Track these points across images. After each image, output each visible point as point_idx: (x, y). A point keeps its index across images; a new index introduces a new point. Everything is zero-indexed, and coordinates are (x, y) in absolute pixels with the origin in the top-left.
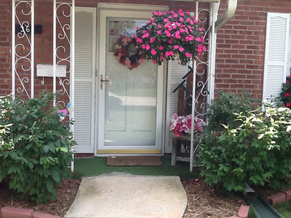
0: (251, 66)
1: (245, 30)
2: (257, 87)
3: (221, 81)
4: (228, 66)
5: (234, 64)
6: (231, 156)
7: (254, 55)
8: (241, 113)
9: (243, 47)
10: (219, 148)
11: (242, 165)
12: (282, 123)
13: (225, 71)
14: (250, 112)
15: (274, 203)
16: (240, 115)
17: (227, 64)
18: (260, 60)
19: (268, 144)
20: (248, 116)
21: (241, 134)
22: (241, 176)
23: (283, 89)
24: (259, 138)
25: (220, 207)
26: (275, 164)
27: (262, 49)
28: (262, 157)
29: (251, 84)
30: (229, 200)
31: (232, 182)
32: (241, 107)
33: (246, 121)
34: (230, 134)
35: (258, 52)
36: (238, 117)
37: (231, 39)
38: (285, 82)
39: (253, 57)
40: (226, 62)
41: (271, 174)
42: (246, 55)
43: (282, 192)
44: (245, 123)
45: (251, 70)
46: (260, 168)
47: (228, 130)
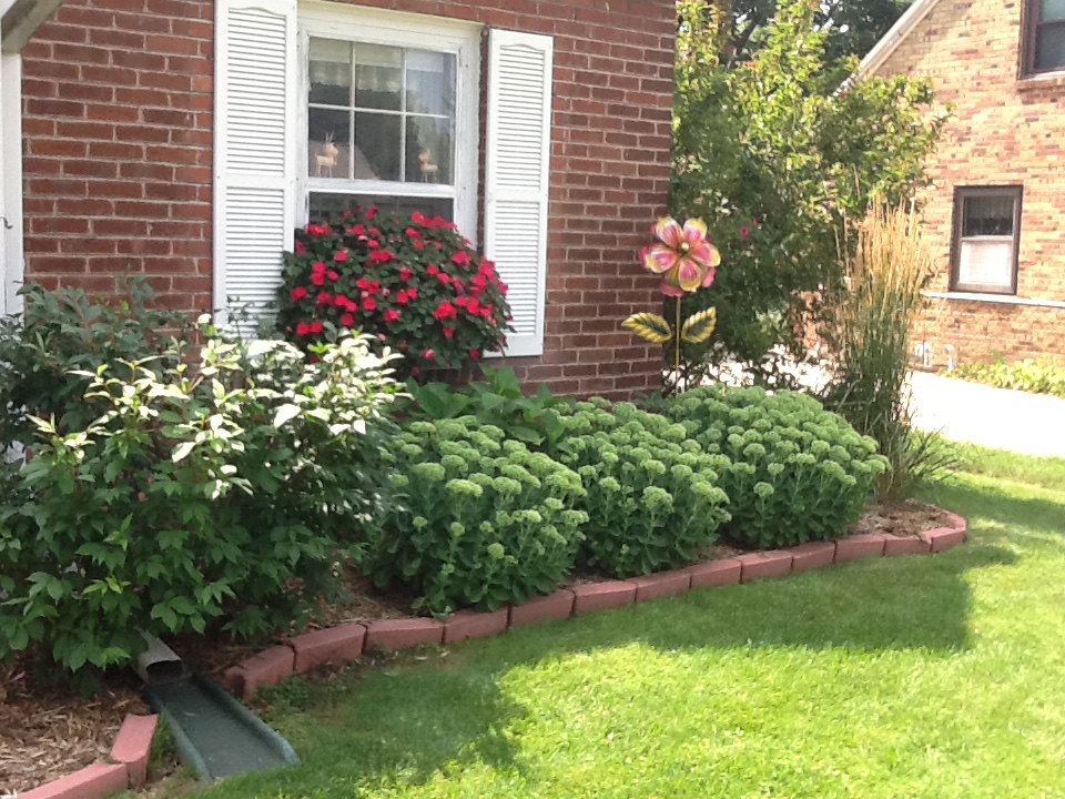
0: (165, 186)
1: (136, 51)
2: (193, 269)
3: (49, 245)
4: (77, 188)
5: (101, 179)
6: (72, 536)
7: (175, 146)
8: (101, 368)
9: (132, 115)
10: (28, 510)
11: (117, 568)
12: (259, 395)
13: (63, 205)
14: (137, 362)
15: (251, 688)
16: (96, 376)
17: (72, 178)
18: (197, 166)
19: (210, 479)
20: (131, 377)
21: (107, 452)
22: (118, 609)
23: (284, 274)
24: (176, 457)
25: (41, 739)
26: (243, 547)
27: (205, 126)
28: (193, 524)
29: (171, 255)
30: (79, 705)
31: (88, 636)
32: (107, 344)
33: (122, 399)
34: (61, 452)
35: (188, 135)
36: (92, 385)
37: (81, 81)
38: (291, 249)
39: (173, 155)
40: (66, 171)
41: (230, 586)
42: (143, 145)
43: (279, 643)
44: (122, 405)
45: (166, 202)
46: (189, 566)
47: (55, 438)
